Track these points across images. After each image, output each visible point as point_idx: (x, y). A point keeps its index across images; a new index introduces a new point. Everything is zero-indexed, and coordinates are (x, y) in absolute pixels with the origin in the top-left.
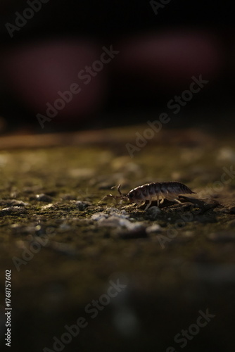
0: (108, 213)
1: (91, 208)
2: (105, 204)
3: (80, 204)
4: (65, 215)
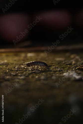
0: (69, 73)
1: (63, 71)
2: (68, 70)
3: (59, 70)
4: (54, 73)
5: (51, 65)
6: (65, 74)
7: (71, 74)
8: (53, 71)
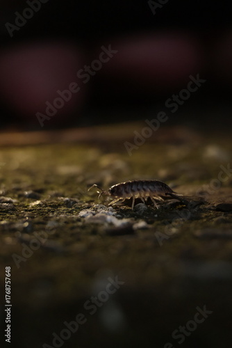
1: (78, 205)
2: (92, 201)
3: (67, 201)
4: (53, 212)
5: (43, 186)
6: (82, 213)
7: (101, 212)
8: (50, 206)
